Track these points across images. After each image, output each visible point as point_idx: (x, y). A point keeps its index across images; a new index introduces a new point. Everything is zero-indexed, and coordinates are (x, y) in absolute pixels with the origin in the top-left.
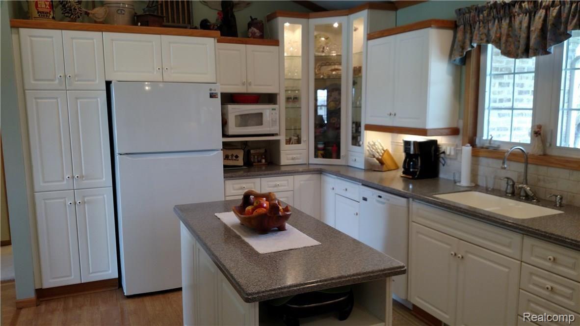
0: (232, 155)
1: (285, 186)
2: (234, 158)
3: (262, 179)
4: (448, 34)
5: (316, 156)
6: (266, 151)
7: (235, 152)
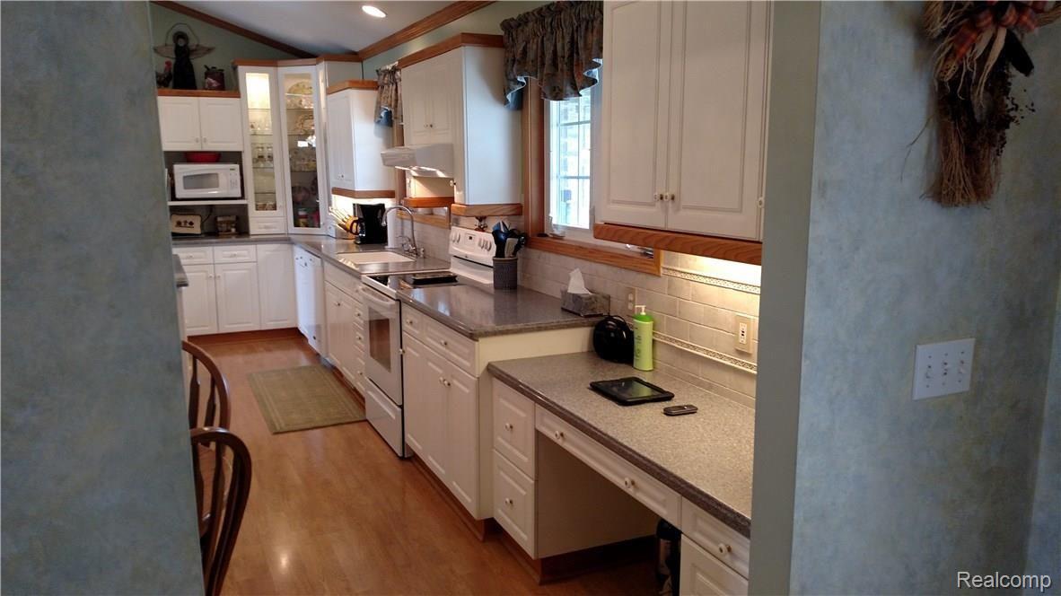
0: (186, 222)
1: (245, 256)
2: (188, 225)
3: (215, 248)
4: (371, 96)
5: (296, 225)
6: (237, 218)
7: (189, 219)
